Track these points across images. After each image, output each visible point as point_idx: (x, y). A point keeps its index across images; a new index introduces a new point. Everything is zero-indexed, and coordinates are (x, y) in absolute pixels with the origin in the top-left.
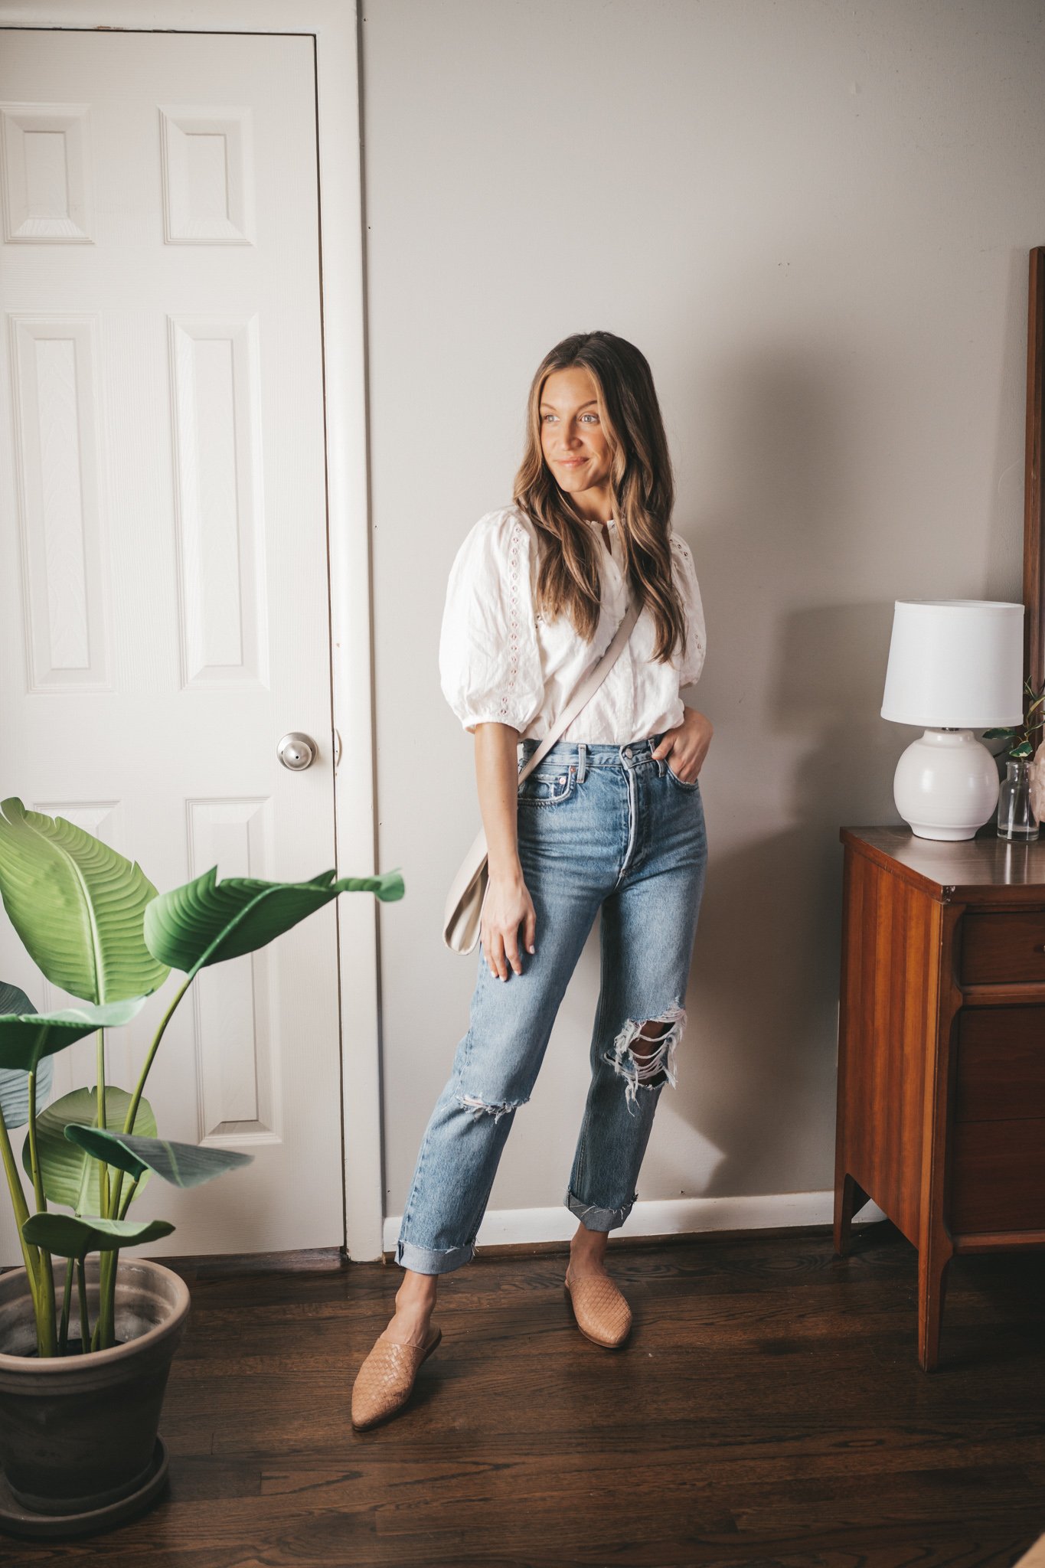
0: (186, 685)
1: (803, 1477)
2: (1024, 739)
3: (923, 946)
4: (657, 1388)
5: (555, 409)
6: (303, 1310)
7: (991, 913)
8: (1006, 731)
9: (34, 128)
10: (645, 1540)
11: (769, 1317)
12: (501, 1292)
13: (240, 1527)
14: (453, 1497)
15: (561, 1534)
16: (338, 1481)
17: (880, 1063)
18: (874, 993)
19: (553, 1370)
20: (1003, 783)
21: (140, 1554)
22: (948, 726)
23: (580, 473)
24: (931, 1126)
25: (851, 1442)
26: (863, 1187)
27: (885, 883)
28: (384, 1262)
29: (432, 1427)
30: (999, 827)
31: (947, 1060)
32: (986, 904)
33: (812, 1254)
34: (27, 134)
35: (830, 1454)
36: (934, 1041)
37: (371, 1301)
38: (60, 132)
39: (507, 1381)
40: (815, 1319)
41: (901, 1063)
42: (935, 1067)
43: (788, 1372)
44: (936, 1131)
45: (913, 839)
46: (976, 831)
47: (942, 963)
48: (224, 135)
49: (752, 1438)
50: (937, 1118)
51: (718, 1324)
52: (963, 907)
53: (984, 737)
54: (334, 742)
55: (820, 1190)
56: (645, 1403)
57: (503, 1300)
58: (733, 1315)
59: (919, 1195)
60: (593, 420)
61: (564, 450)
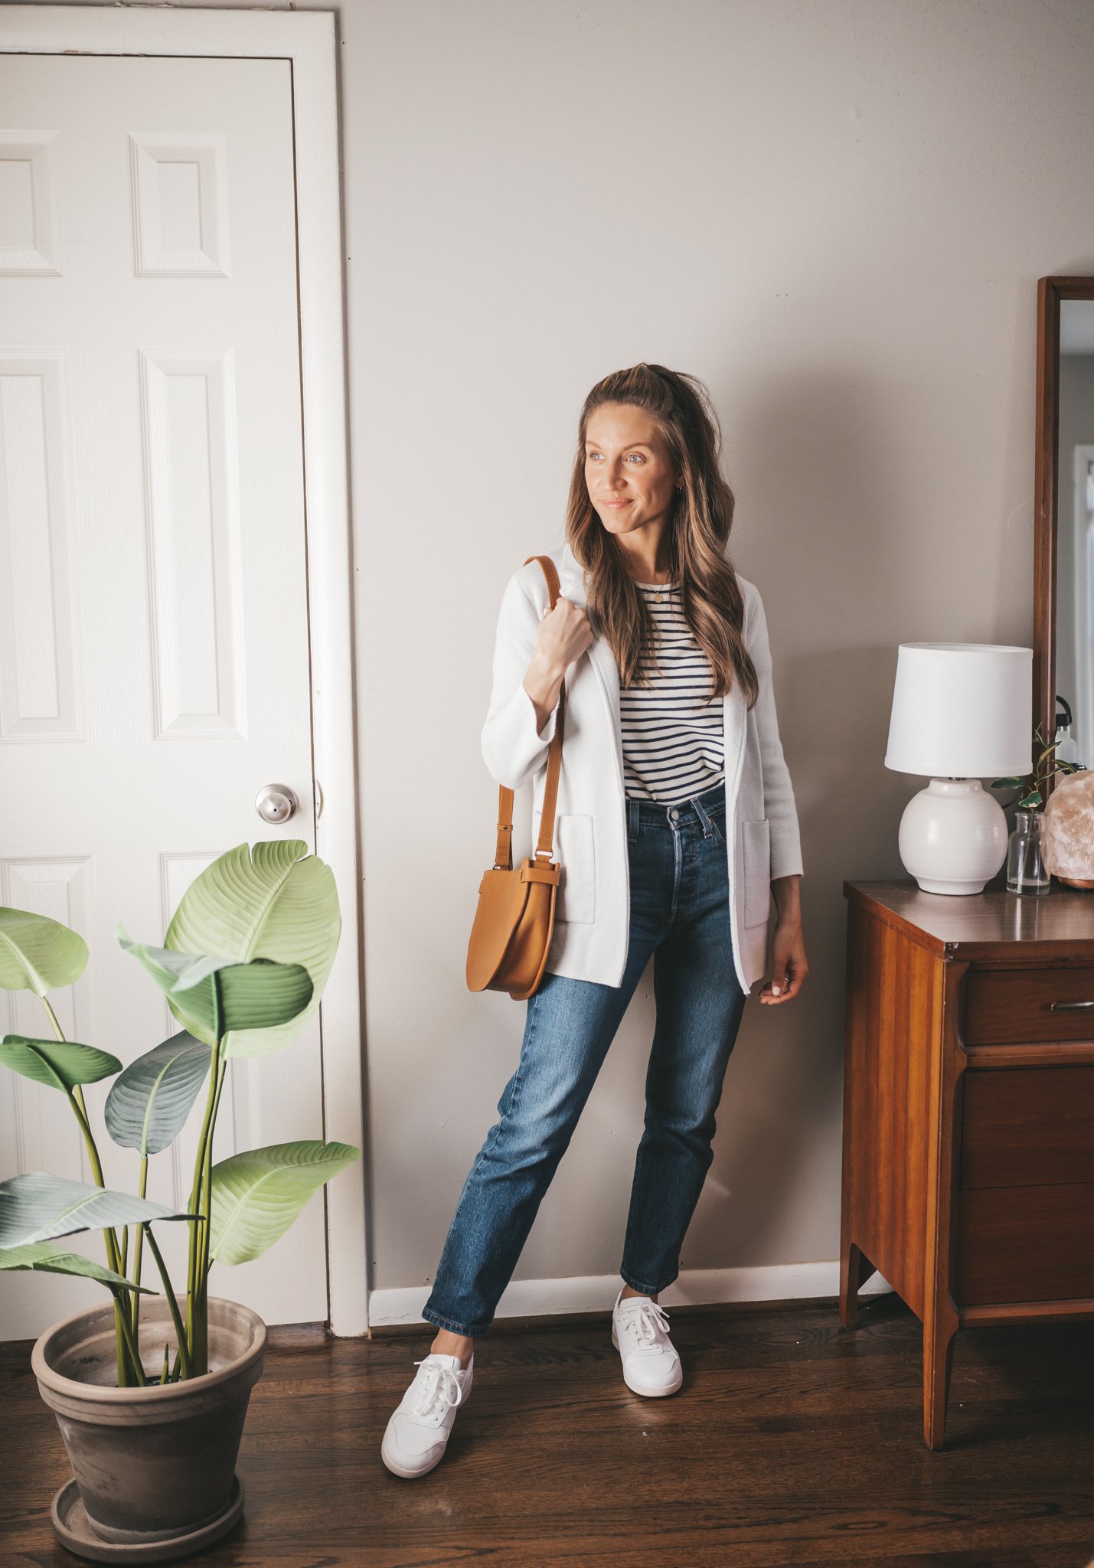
0: (160, 735)
1: (799, 1562)
2: (1034, 789)
3: (926, 1005)
4: (650, 1468)
5: (599, 448)
6: (284, 1387)
7: (995, 971)
8: (1015, 781)
11: (770, 1393)
12: (491, 1368)
17: (884, 1125)
18: (878, 1053)
19: (542, 1450)
20: (1013, 835)
22: (954, 775)
23: (624, 514)
24: (935, 1194)
25: (851, 1524)
26: (868, 1258)
27: (889, 938)
28: (370, 1338)
29: (413, 1510)
30: (1008, 881)
31: (951, 1123)
32: (990, 962)
33: (817, 1327)
35: (829, 1537)
36: (937, 1105)
37: (356, 1378)
38: (25, 160)
39: (494, 1461)
40: (817, 1395)
41: (906, 1127)
42: (939, 1132)
43: (788, 1451)
44: (941, 1199)
45: (920, 893)
46: (984, 885)
47: (945, 1022)
48: (198, 163)
49: (749, 1520)
50: (941, 1185)
51: (716, 1401)
52: (966, 965)
53: (992, 786)
54: (314, 794)
55: (825, 1261)
56: (637, 1483)
57: (493, 1377)
58: (731, 1391)
59: (924, 1266)
60: (639, 459)
61: (607, 490)
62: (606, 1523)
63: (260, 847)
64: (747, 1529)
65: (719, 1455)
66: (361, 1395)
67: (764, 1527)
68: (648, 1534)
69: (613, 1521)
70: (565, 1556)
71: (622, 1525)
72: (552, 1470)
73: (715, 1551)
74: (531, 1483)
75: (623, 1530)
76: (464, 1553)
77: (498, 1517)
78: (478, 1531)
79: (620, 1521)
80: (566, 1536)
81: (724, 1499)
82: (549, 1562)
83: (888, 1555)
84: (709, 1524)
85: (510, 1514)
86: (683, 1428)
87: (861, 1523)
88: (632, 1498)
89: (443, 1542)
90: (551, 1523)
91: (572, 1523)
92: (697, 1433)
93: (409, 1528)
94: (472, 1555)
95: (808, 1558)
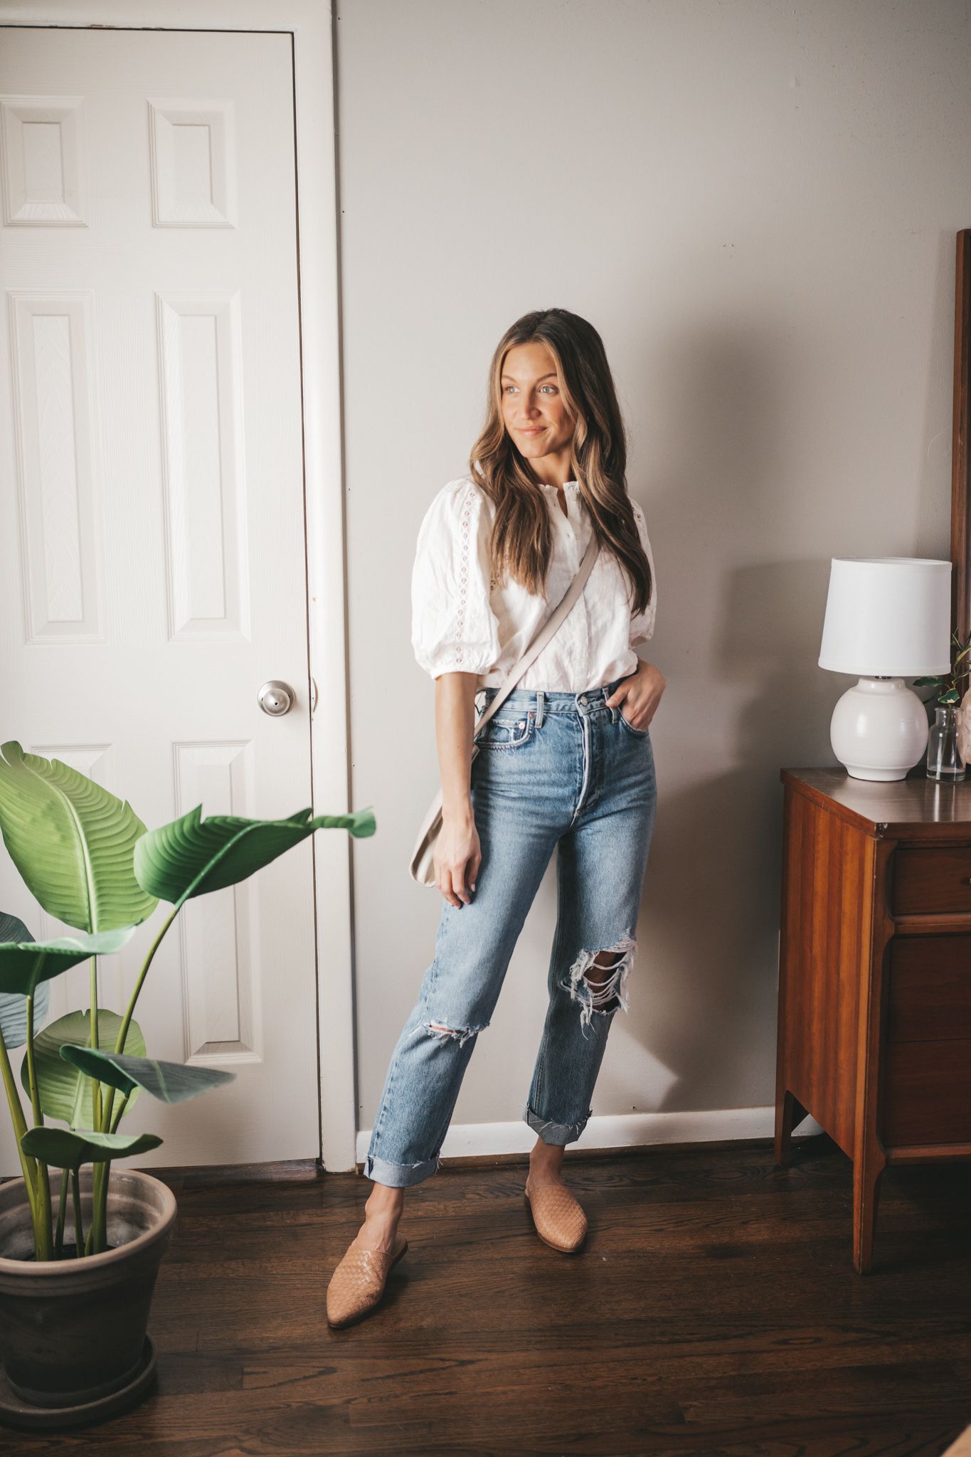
0: (173, 637)
1: (746, 1373)
2: (952, 687)
3: (857, 879)
4: (611, 1289)
5: (515, 381)
6: (282, 1217)
7: (920, 848)
8: (934, 679)
9: (31, 119)
10: (599, 1431)
11: (714, 1224)
12: (466, 1201)
13: (223, 1419)
14: (421, 1391)
15: (522, 1426)
16: (314, 1376)
17: (818, 987)
18: (812, 922)
19: (514, 1273)
20: (932, 727)
21: (131, 1444)
22: (880, 675)
23: (538, 440)
24: (865, 1046)
25: (790, 1340)
26: (802, 1104)
27: (822, 821)
28: (355, 1174)
29: (401, 1326)
30: (928, 768)
31: (880, 984)
32: (916, 840)
33: (754, 1165)
34: (25, 125)
35: (771, 1351)
36: (868, 967)
37: (345, 1209)
38: (55, 123)
39: (471, 1283)
40: (757, 1226)
41: (838, 988)
42: (869, 992)
43: (732, 1275)
44: (870, 1051)
45: (849, 779)
46: (906, 773)
47: (875, 894)
48: (209, 126)
49: (699, 1336)
50: (870, 1039)
51: (667, 1230)
52: (895, 843)
53: (914, 684)
54: (310, 689)
55: (762, 1106)
56: (599, 1303)
57: (467, 1208)
58: (681, 1222)
59: (855, 1110)
60: (551, 390)
61: (524, 419)
64: (698, 1344)
65: (672, 1278)
66: (351, 1224)
70: (537, 1367)
71: (587, 1340)
72: (523, 1291)
73: (671, 1363)
74: (504, 1303)
75: (588, 1344)
76: (448, 1364)
77: (477, 1332)
78: (460, 1345)
80: (537, 1350)
85: (487, 1330)
86: (639, 1254)
87: (800, 1339)
88: (595, 1316)
89: (429, 1354)
90: (524, 1338)
91: (543, 1338)
92: (652, 1259)
93: (397, 1342)
94: (455, 1366)
95: (753, 1369)
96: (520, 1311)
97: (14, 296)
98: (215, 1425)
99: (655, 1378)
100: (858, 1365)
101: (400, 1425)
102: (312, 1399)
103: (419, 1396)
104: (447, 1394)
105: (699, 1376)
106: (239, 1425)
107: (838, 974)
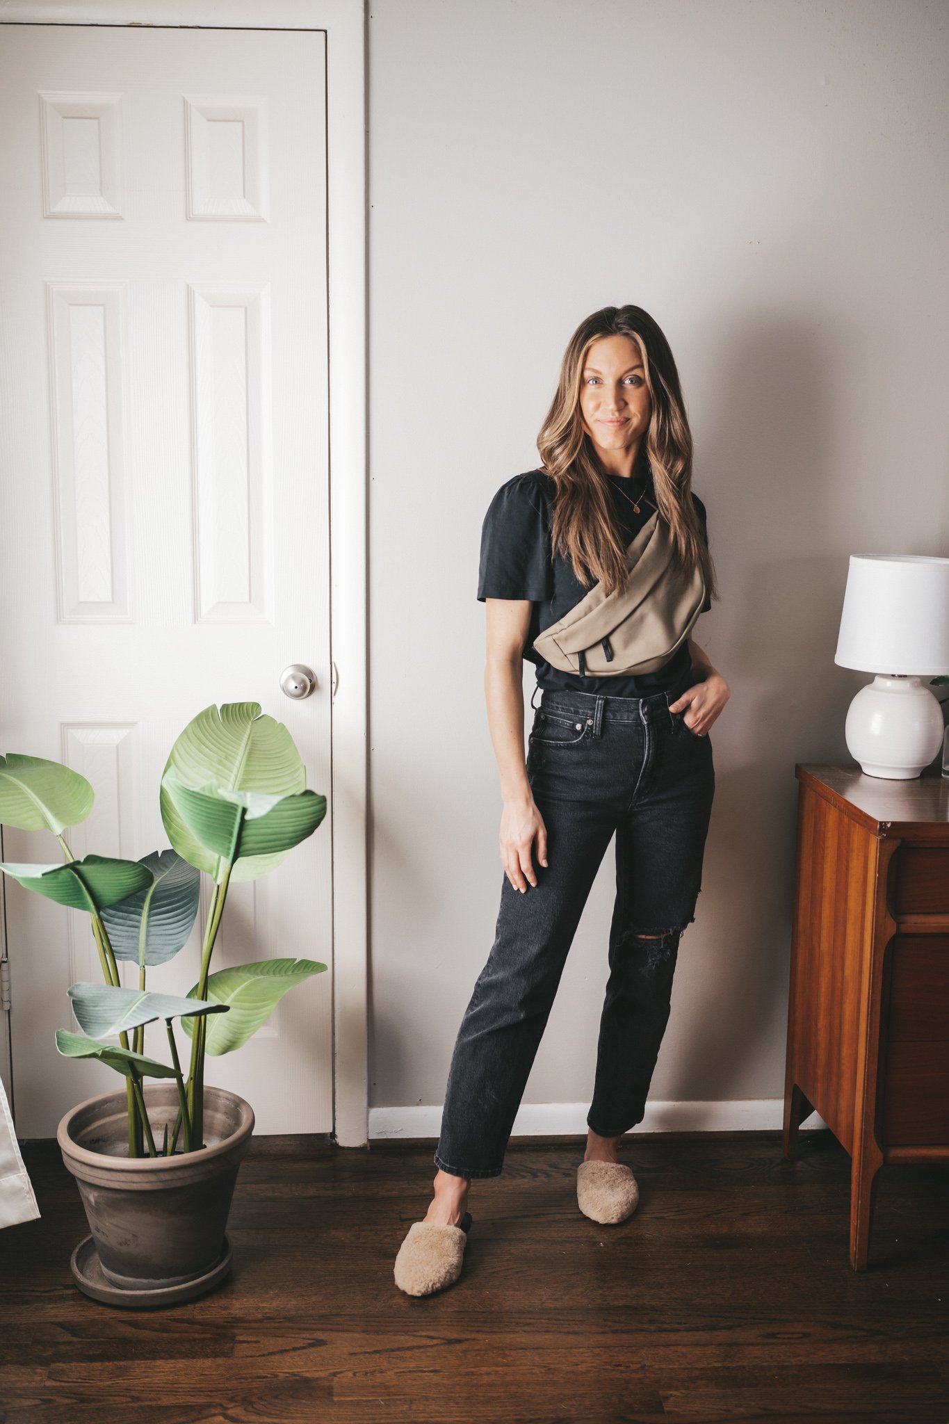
0: (199, 619)
1: (729, 1365)
3: (862, 876)
4: (605, 1275)
5: (599, 372)
6: (291, 1189)
7: (924, 848)
9: (73, 114)
10: (577, 1416)
11: (715, 1214)
13: (210, 1386)
14: (405, 1367)
15: (501, 1407)
16: (303, 1348)
17: (824, 981)
18: (820, 917)
19: (511, 1254)
20: (947, 727)
21: (119, 1405)
22: (897, 673)
23: (621, 432)
24: (865, 1044)
25: (778, 1333)
26: (807, 1097)
27: (832, 816)
28: (369, 1149)
29: (394, 1302)
30: (943, 768)
31: (881, 982)
32: (920, 840)
33: (761, 1156)
34: (65, 120)
35: (758, 1344)
36: (870, 965)
37: (355, 1183)
38: (94, 118)
40: (757, 1217)
41: (842, 985)
42: (869, 990)
43: (727, 1266)
44: (869, 1048)
45: (863, 775)
46: (920, 772)
47: (877, 893)
48: (243, 121)
49: (687, 1325)
50: (869, 1037)
51: (667, 1218)
52: (898, 842)
54: (331, 672)
55: (771, 1098)
56: (591, 1288)
58: (682, 1210)
59: (854, 1108)
60: (636, 382)
61: (608, 411)
62: (562, 1322)
63: (225, 708)
64: (685, 1333)
65: (667, 1267)
67: (701, 1332)
68: (598, 1333)
69: (567, 1320)
70: (523, 1349)
71: (575, 1325)
72: (517, 1272)
73: (656, 1352)
74: (498, 1284)
75: (576, 1329)
76: (435, 1342)
77: (468, 1311)
78: (450, 1323)
79: (574, 1320)
80: (525, 1332)
81: (667, 1306)
82: (508, 1354)
83: (810, 1363)
84: (652, 1328)
85: (478, 1310)
86: (637, 1241)
87: (788, 1333)
88: (586, 1301)
89: (418, 1331)
90: (513, 1320)
91: (532, 1321)
93: (389, 1317)
94: (442, 1344)
95: (738, 1362)
96: (513, 1292)
97: (53, 286)
98: (202, 1391)
99: (638, 1366)
100: (844, 1362)
101: (382, 1400)
102: (299, 1370)
103: (403, 1372)
104: (431, 1371)
105: (682, 1366)
106: (225, 1392)
107: (843, 970)
